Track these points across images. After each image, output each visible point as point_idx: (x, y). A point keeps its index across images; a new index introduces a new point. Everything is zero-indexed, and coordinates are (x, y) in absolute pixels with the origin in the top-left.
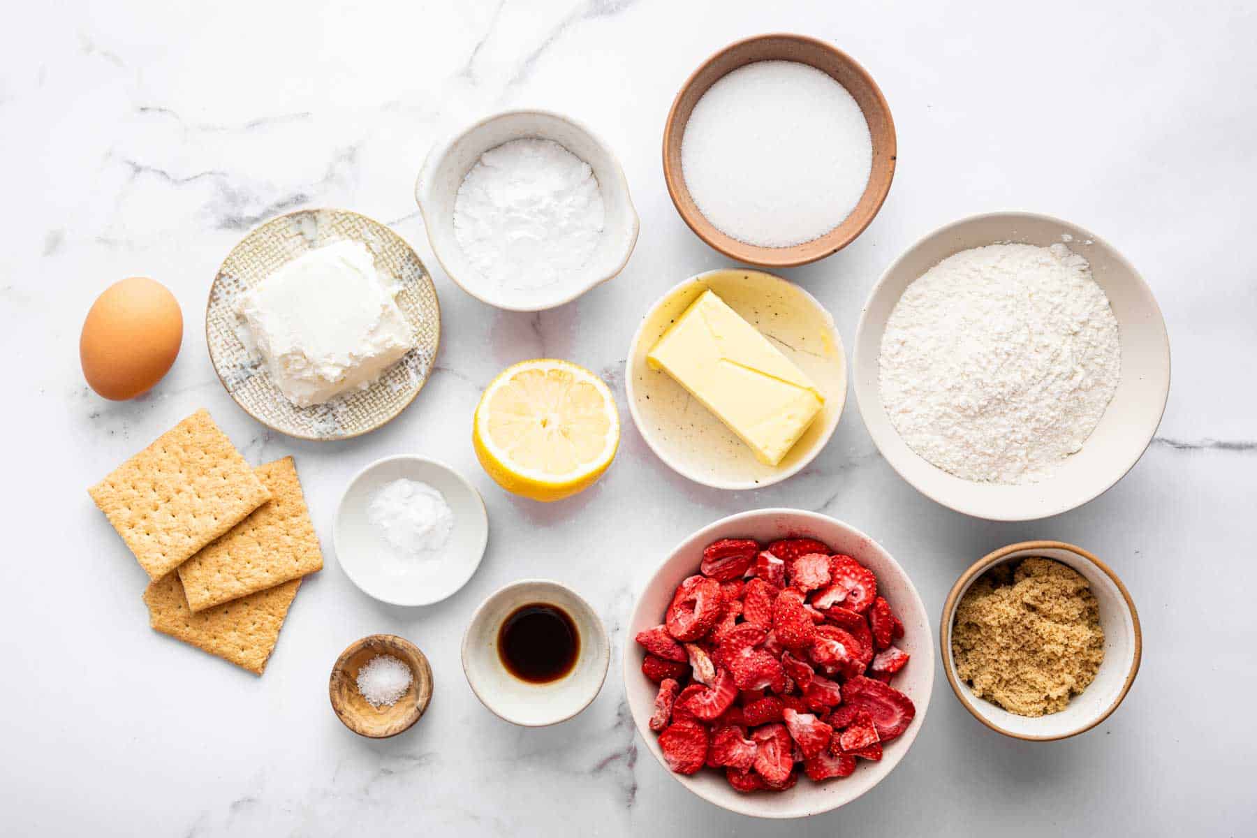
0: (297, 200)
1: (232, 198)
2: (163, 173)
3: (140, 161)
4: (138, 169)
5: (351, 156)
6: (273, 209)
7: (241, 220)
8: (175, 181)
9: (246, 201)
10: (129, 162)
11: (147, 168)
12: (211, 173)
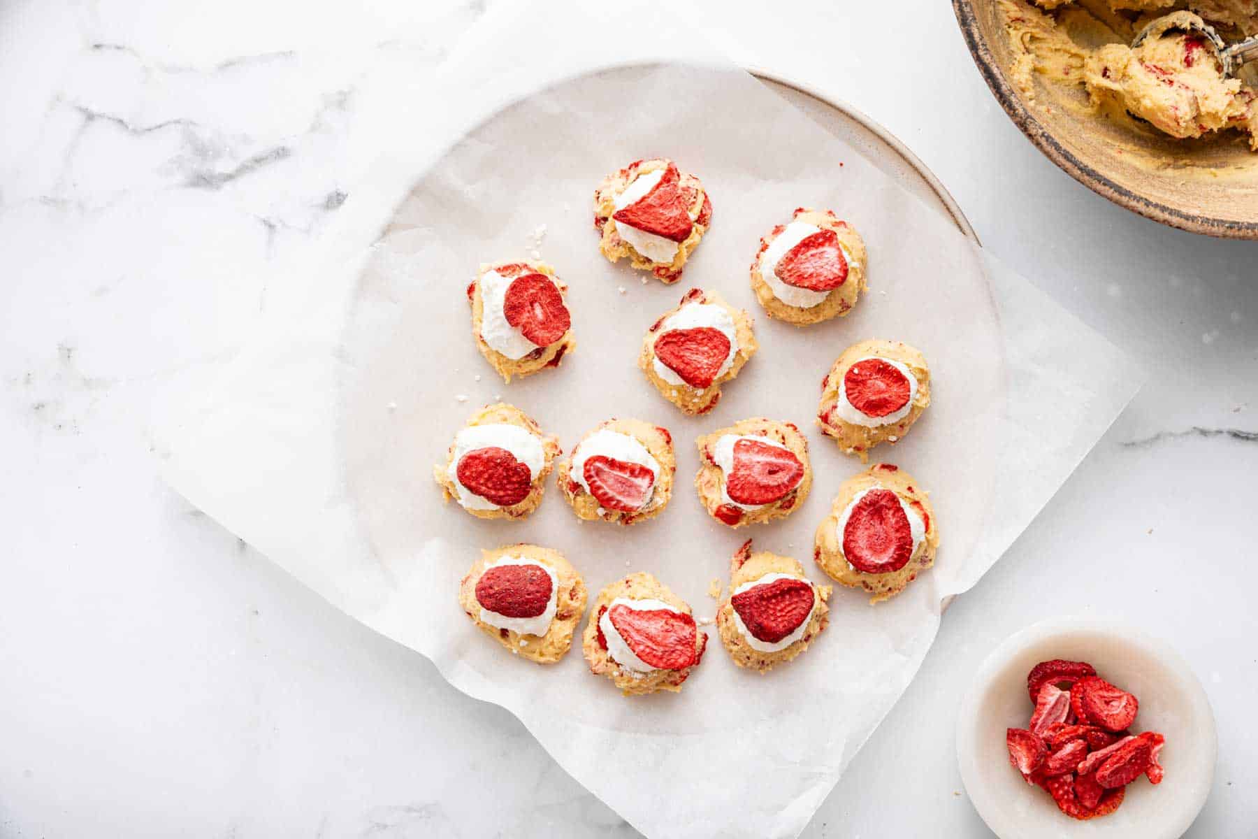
0: (278, 153)
1: (202, 151)
2: (121, 121)
3: (94, 108)
4: (90, 117)
5: (342, 101)
6: (249, 164)
7: (212, 177)
8: (135, 131)
9: (218, 155)
10: (81, 110)
11: (101, 116)
12: (178, 122)
